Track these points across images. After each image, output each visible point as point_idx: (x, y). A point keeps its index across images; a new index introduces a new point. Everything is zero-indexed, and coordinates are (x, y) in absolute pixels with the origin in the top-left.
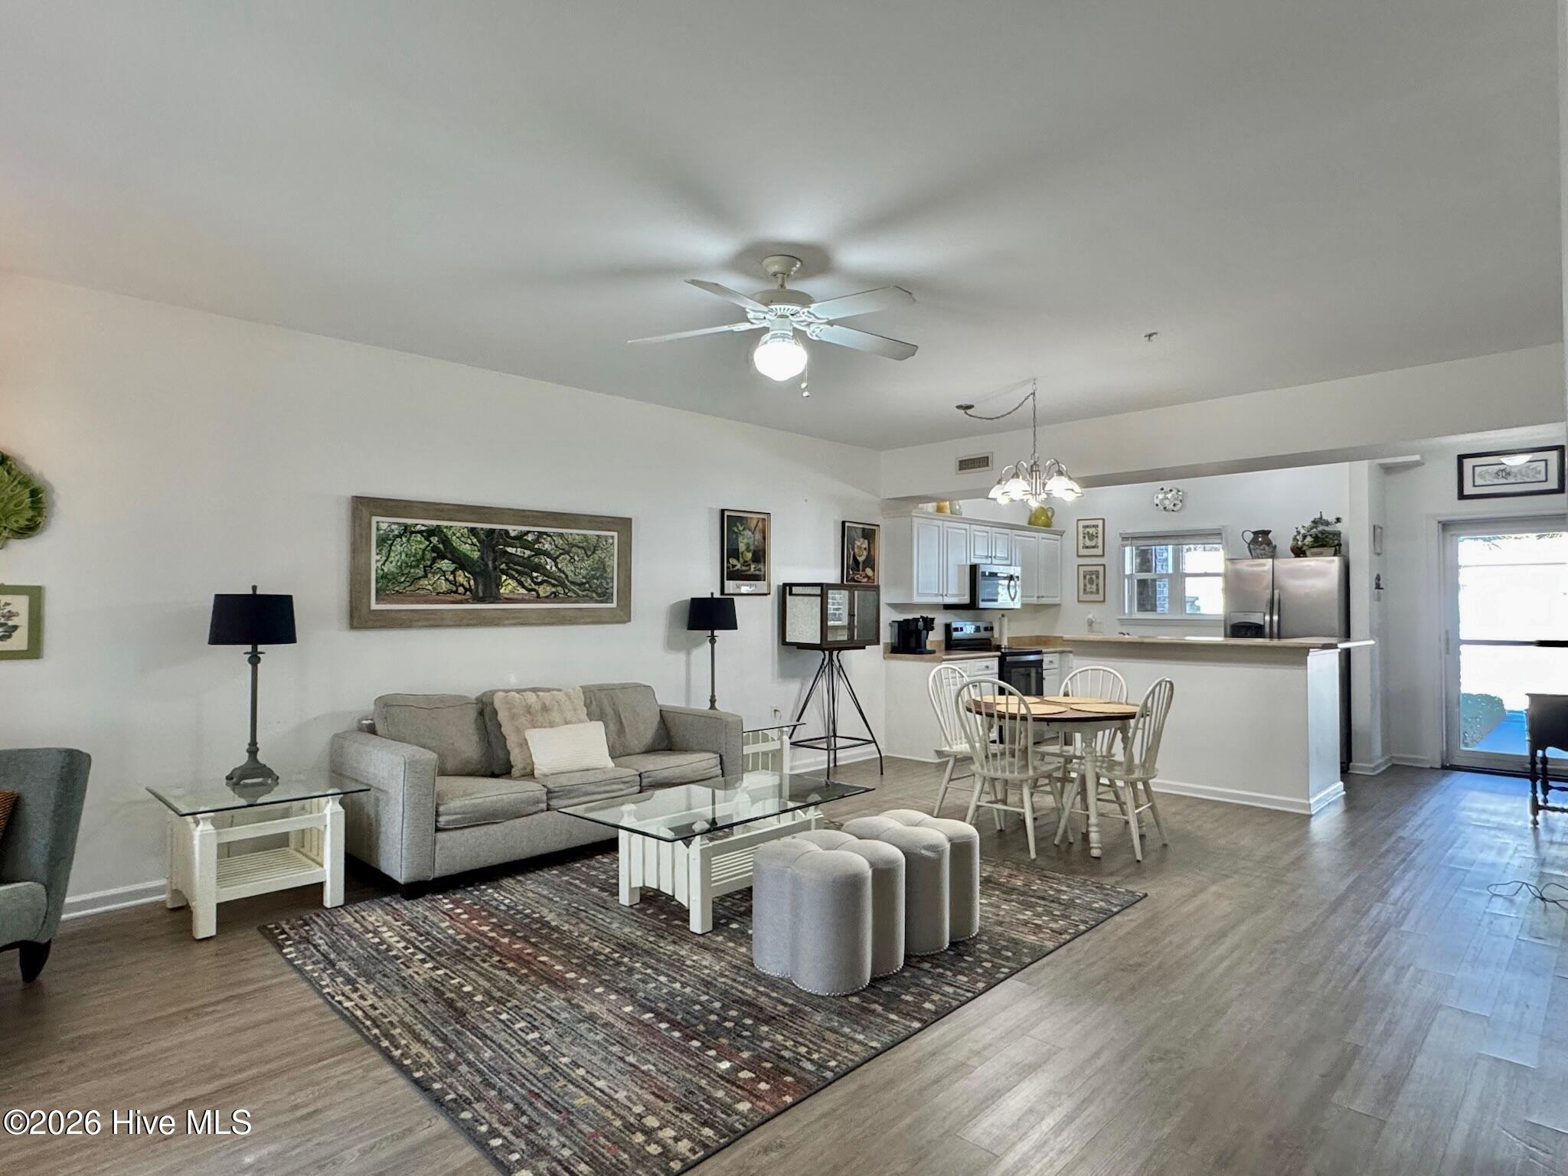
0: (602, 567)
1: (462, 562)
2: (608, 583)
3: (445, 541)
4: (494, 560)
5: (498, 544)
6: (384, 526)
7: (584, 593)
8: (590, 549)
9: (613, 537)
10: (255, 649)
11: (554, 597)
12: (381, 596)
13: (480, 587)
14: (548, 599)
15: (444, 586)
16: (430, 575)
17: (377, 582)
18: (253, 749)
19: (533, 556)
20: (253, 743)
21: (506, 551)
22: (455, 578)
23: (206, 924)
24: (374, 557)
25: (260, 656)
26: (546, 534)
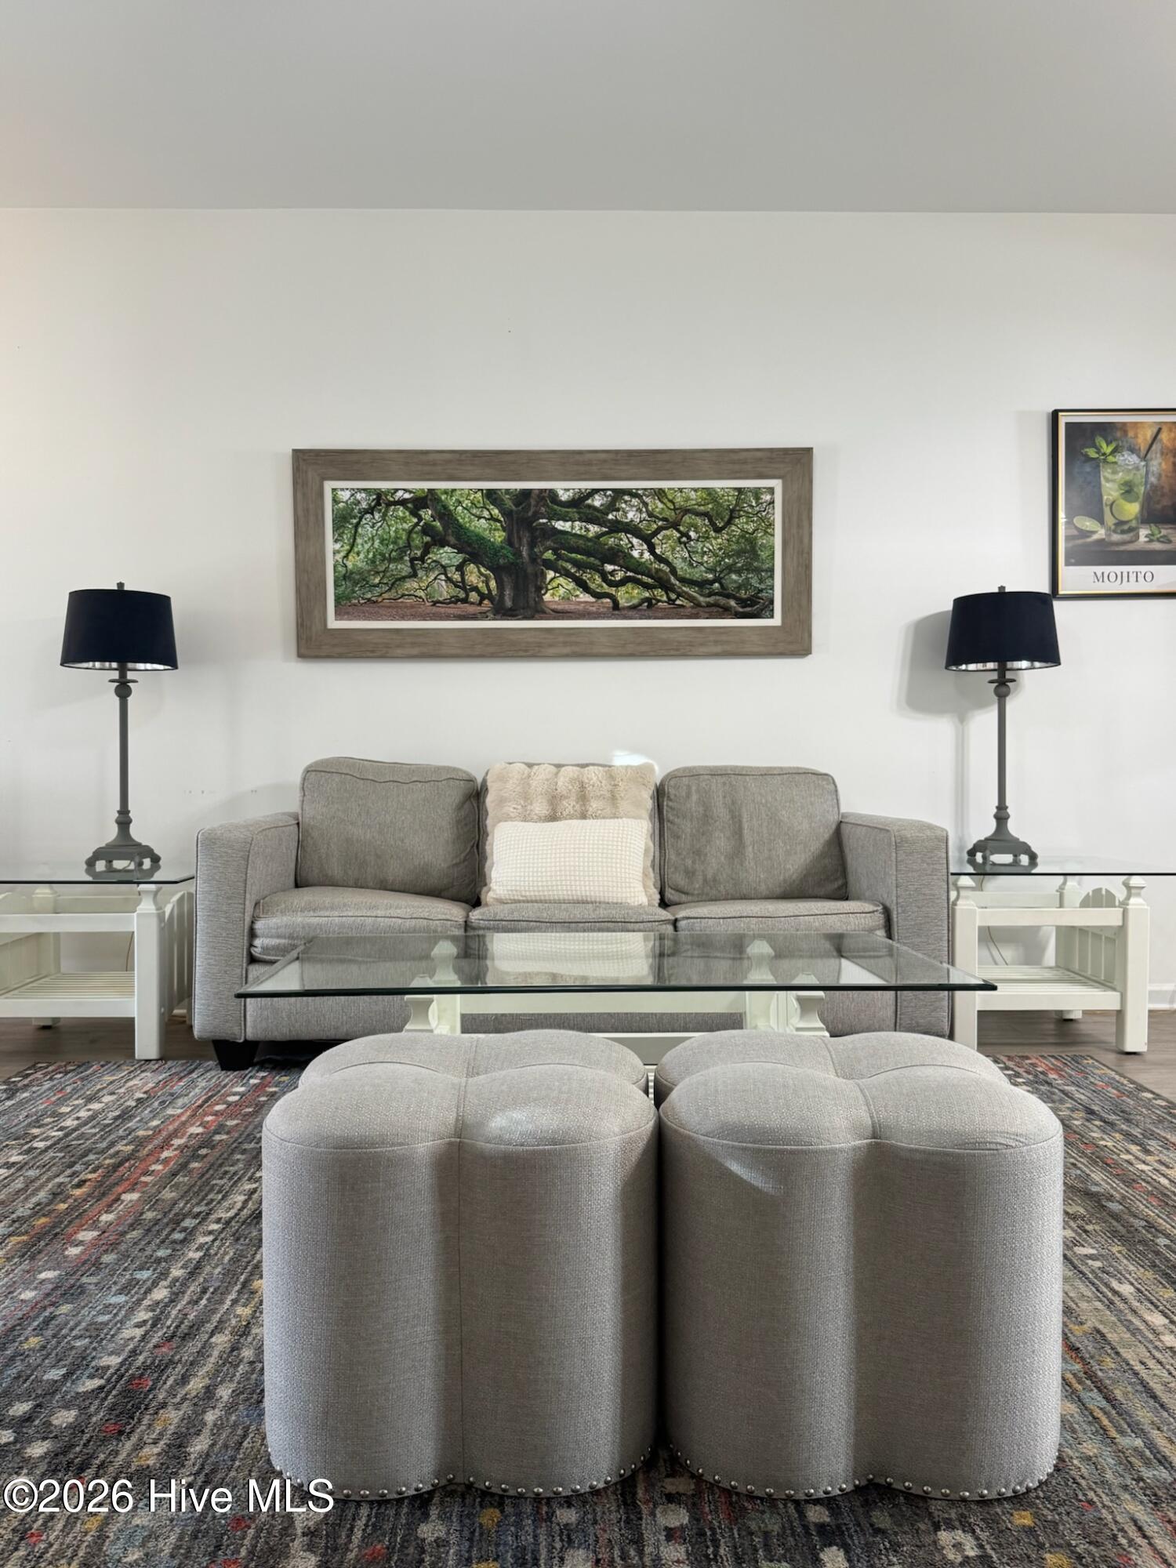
0: (751, 554)
1: (473, 549)
2: (761, 581)
3: (445, 515)
4: (532, 545)
5: (537, 515)
7: (711, 600)
8: (722, 514)
9: (771, 491)
10: (123, 675)
11: (648, 607)
12: (344, 607)
13: (507, 592)
14: (635, 610)
15: (444, 590)
16: (421, 573)
17: (336, 585)
18: (124, 821)
19: (603, 534)
20: (124, 811)
21: (554, 528)
22: (463, 575)
24: (330, 545)
26: (632, 494)
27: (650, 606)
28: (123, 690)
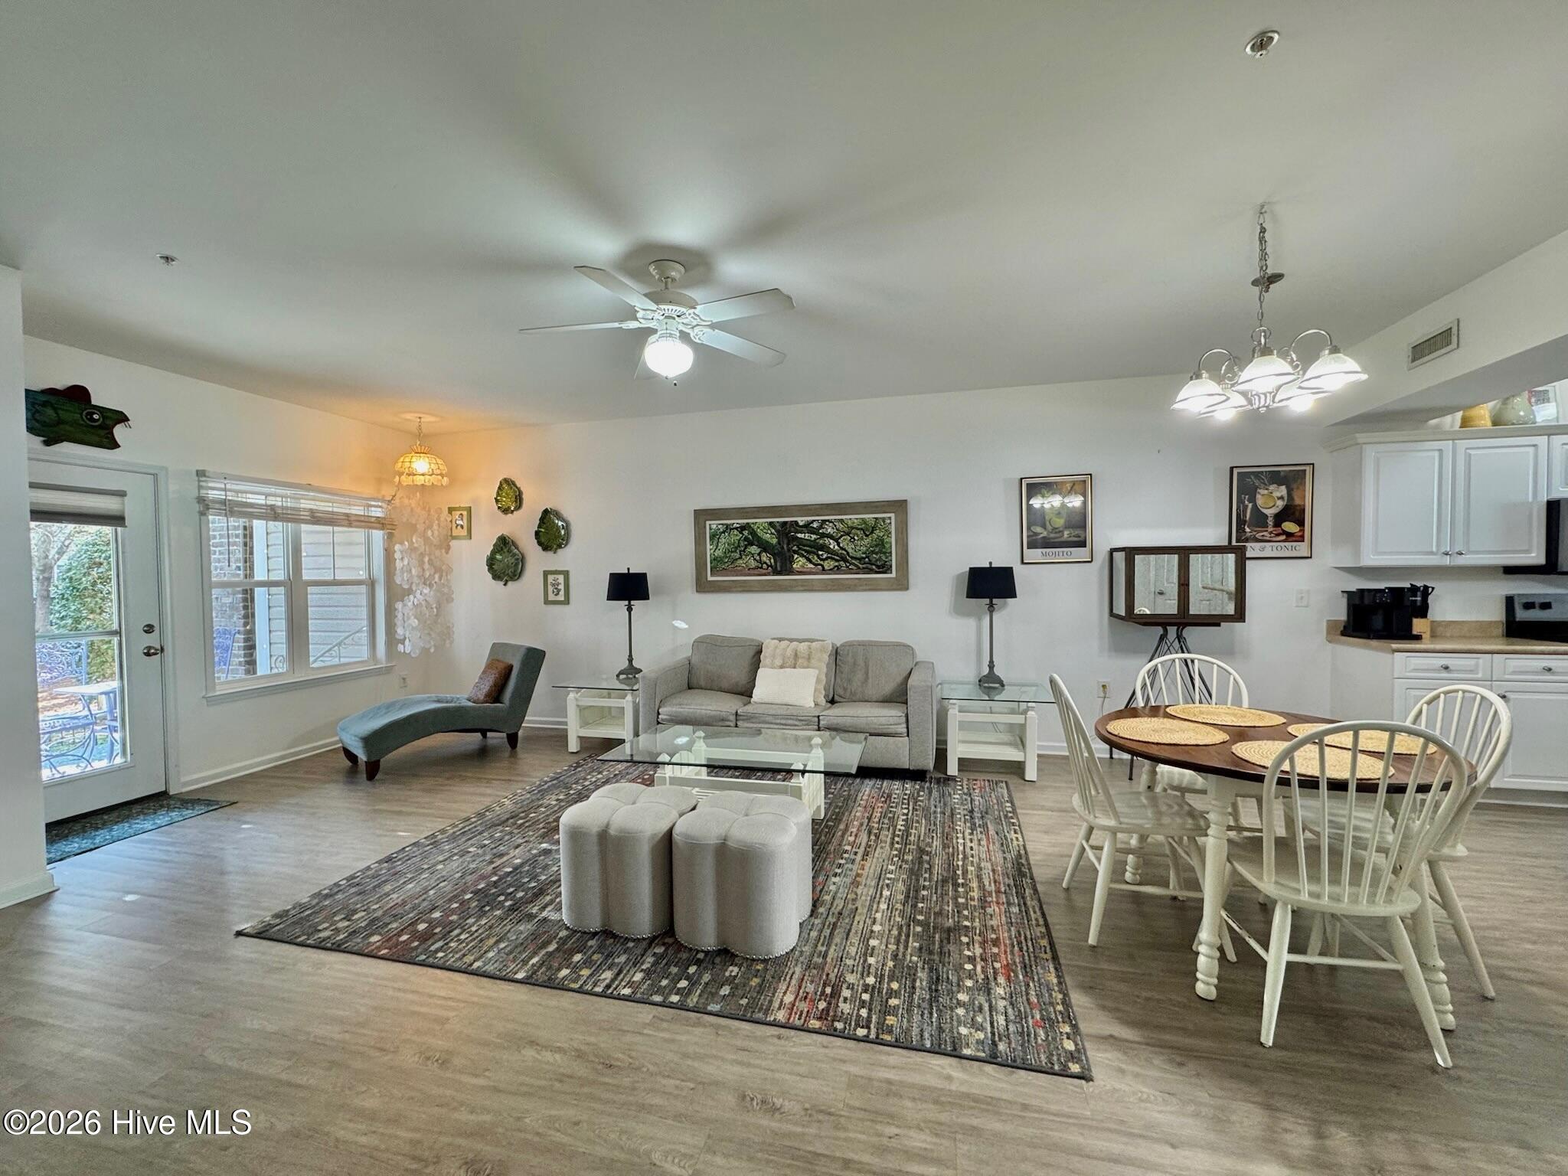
0: (881, 545)
1: (765, 547)
2: (886, 558)
3: (753, 533)
4: (788, 544)
5: (790, 532)
6: (714, 527)
7: (865, 566)
8: (868, 530)
9: (890, 518)
10: (629, 603)
12: (714, 572)
13: (778, 564)
14: (831, 571)
15: (753, 564)
16: (743, 557)
17: (711, 563)
18: (630, 660)
19: (819, 539)
20: (630, 655)
21: (797, 537)
22: (760, 557)
23: (573, 746)
24: (709, 547)
25: (632, 607)
26: (828, 521)
27: (838, 569)
28: (630, 609)
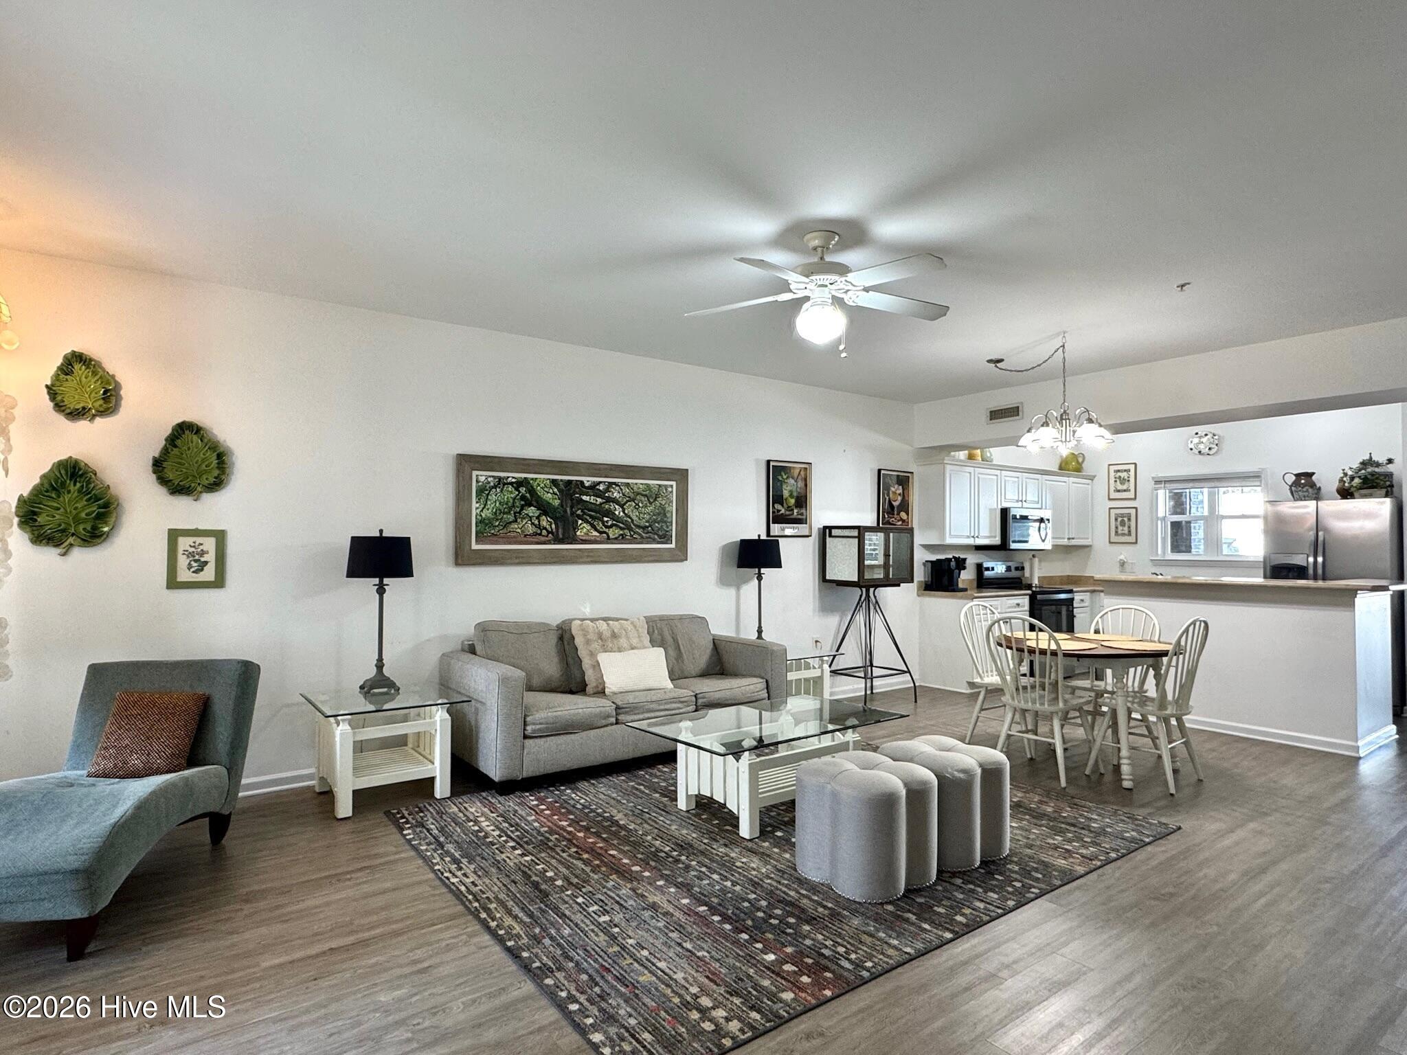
0: (663, 513)
1: (545, 509)
2: (667, 527)
3: (532, 491)
4: (572, 507)
5: (575, 493)
6: (482, 479)
7: (647, 535)
8: (653, 496)
9: (672, 486)
10: (381, 581)
11: (622, 539)
12: (480, 538)
13: (560, 531)
14: (616, 540)
15: (530, 529)
16: (519, 520)
17: (476, 526)
18: (380, 665)
19: (604, 503)
20: (380, 659)
21: (581, 499)
22: (539, 522)
23: (344, 807)
24: (475, 505)
25: (385, 587)
26: (614, 483)
27: (623, 538)
28: (381, 590)
